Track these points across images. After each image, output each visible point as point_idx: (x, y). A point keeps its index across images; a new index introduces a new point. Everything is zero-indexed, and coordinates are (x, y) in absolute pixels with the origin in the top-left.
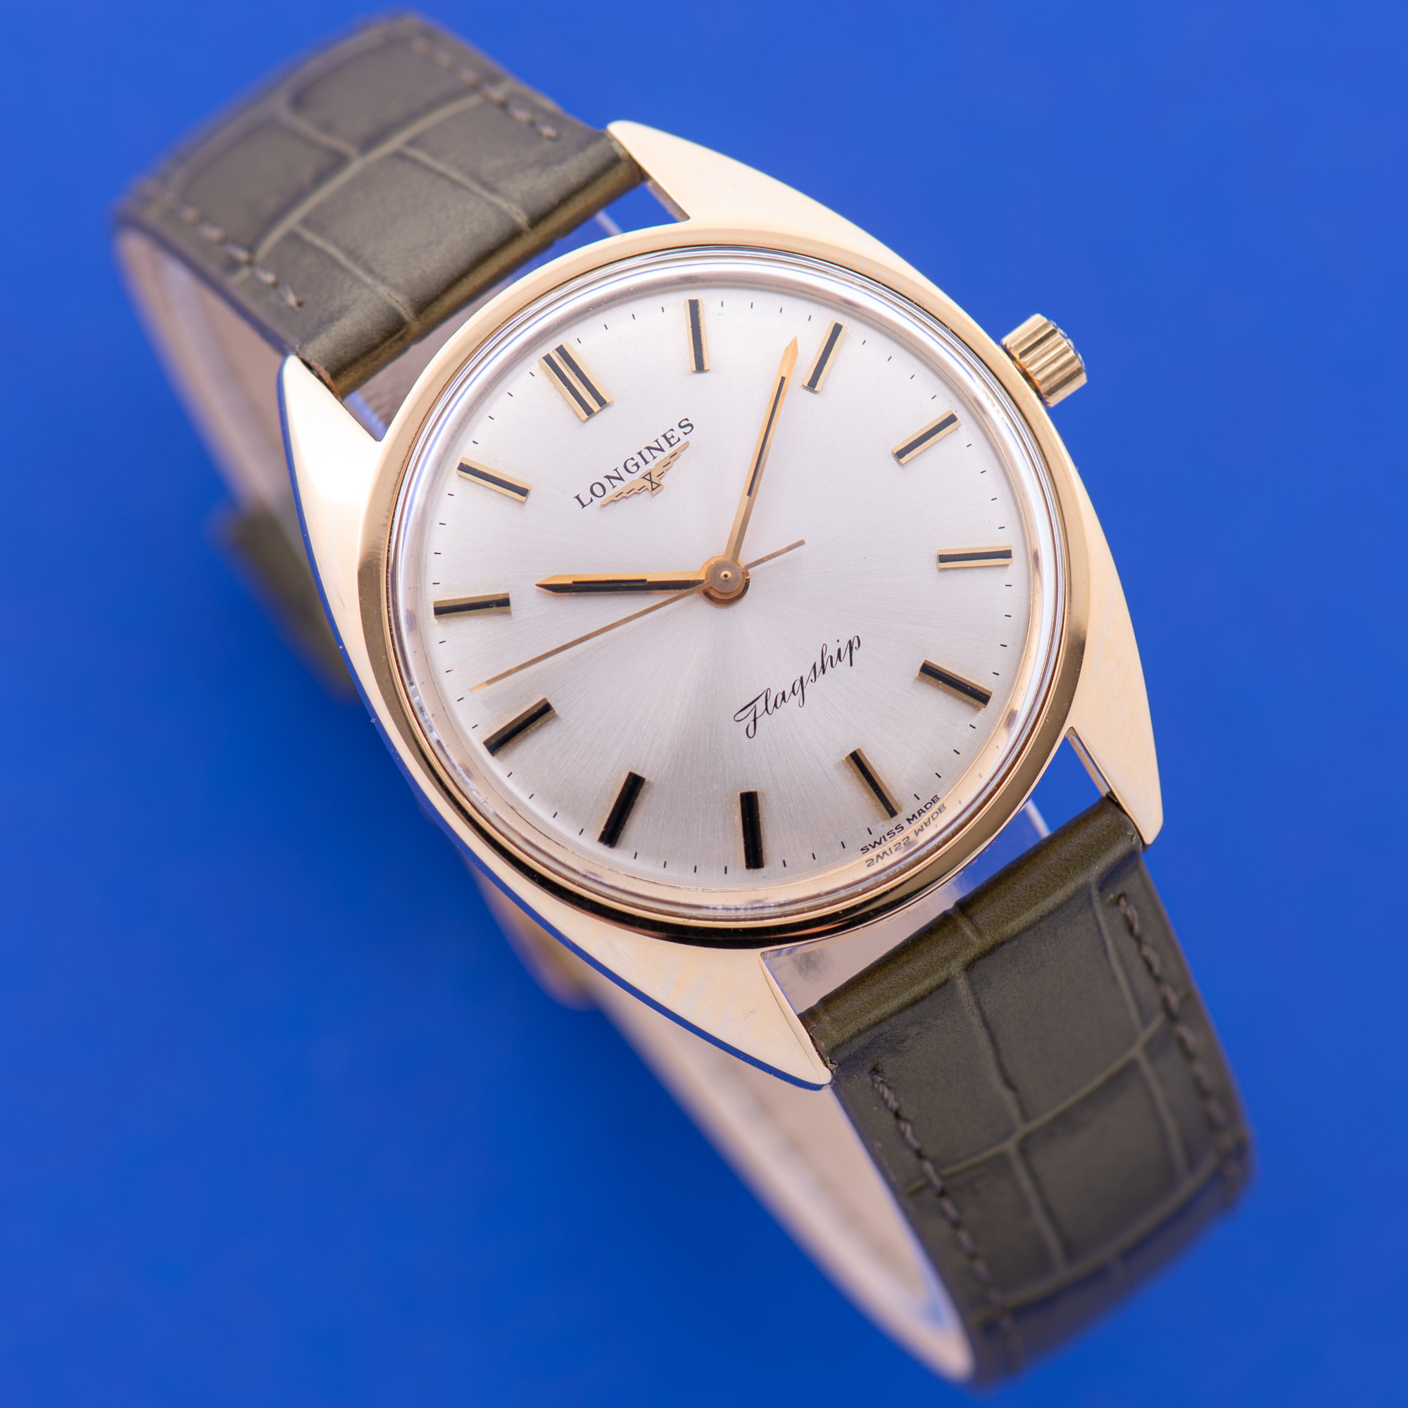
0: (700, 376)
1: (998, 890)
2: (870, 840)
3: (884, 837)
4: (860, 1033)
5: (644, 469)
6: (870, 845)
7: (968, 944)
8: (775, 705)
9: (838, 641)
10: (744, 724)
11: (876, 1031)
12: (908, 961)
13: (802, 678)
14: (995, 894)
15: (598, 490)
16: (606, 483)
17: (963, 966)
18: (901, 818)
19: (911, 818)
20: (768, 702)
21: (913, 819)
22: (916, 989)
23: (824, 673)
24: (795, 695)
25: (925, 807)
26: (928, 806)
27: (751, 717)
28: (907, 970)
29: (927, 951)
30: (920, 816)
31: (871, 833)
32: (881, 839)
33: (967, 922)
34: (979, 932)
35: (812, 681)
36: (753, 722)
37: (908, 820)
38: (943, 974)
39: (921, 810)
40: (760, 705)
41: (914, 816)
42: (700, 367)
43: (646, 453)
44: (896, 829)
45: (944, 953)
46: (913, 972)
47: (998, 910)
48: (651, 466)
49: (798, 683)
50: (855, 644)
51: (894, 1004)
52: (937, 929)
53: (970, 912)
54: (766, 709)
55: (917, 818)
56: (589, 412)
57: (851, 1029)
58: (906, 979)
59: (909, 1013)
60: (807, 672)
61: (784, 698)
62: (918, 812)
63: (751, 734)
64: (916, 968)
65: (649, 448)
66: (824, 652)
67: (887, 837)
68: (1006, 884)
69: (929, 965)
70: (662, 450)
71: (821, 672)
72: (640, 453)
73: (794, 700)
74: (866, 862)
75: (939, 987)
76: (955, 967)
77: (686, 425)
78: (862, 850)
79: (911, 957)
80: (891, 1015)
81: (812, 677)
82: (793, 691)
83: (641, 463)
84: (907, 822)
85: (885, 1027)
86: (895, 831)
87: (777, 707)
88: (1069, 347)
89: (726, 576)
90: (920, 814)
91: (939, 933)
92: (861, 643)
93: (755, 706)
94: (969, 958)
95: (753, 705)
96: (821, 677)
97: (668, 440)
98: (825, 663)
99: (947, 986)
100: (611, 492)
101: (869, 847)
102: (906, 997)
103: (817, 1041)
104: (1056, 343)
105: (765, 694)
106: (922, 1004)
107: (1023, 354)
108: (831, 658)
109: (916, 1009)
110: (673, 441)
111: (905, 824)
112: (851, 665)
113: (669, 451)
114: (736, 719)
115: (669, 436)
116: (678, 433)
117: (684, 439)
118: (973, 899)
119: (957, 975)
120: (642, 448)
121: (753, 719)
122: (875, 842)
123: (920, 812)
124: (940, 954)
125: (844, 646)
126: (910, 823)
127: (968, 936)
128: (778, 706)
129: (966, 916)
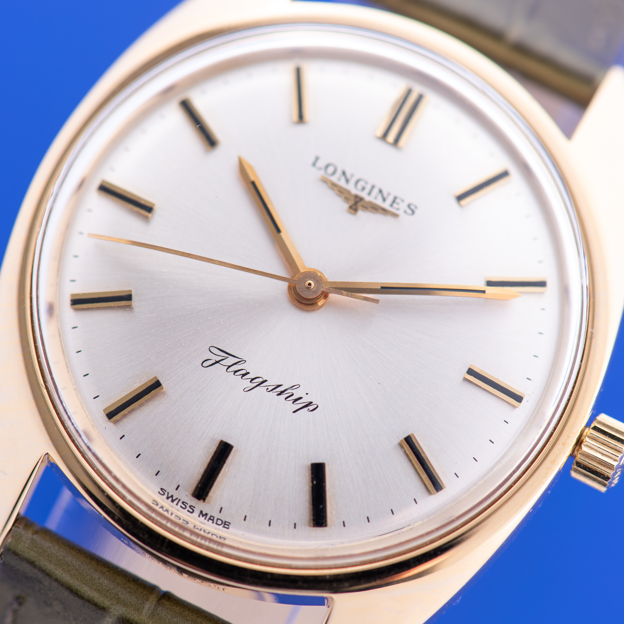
0: (454, 202)
1: (190, 614)
2: (171, 491)
3: (180, 500)
4: (32, 563)
5: (364, 194)
6: (168, 493)
7: (139, 610)
8: (236, 372)
9: (307, 394)
10: (210, 356)
11: (41, 576)
12: (104, 573)
13: (266, 381)
14: (186, 613)
15: (330, 170)
16: (339, 173)
17: (120, 615)
18: (199, 505)
19: (204, 513)
20: (235, 366)
21: (203, 516)
22: (85, 588)
23: (278, 395)
24: (251, 382)
25: (218, 519)
26: (219, 522)
27: (219, 358)
28: (96, 575)
29: (118, 583)
30: (208, 521)
31: (177, 489)
32: (177, 499)
33: (154, 602)
34: (152, 615)
35: (268, 389)
36: (214, 361)
37: (201, 512)
38: (106, 603)
39: (214, 517)
40: (230, 361)
41: (206, 515)
42: (460, 198)
43: (375, 191)
44: (190, 507)
45: (122, 596)
46: (97, 580)
47: (175, 620)
48: (367, 198)
49: (260, 380)
50: (311, 408)
51: (66, 578)
52: (139, 584)
53: (163, 601)
54: (229, 367)
55: (205, 519)
56: (385, 136)
57: (32, 555)
58: (88, 577)
59: (66, 593)
60: (272, 382)
61: (244, 375)
62: (211, 516)
63: (206, 364)
64: (101, 580)
65: (381, 191)
66: (293, 388)
67: (180, 504)
68: (198, 617)
69: (108, 589)
70: (384, 200)
71: (277, 393)
72: (373, 187)
73: (246, 383)
74: (154, 501)
75: (96, 605)
76: (118, 610)
77: (412, 210)
78: (162, 489)
79: (107, 573)
80: (56, 580)
81: (270, 388)
82: (253, 379)
83: (367, 190)
84: (199, 512)
85: (47, 582)
86: (188, 506)
87: (234, 374)
88: (618, 459)
89: (310, 284)
90: (210, 519)
91: (136, 586)
92: (314, 411)
93: (227, 357)
94: (128, 616)
95: (228, 356)
96: (274, 394)
97: (394, 201)
98: (286, 392)
99: (99, 611)
100: (334, 179)
101: (166, 493)
102: (75, 583)
103: (10, 535)
104: (617, 448)
105: (240, 360)
106: (77, 599)
107: (595, 428)
108: (292, 395)
109: (72, 597)
110: (395, 205)
111: (197, 513)
112: (294, 412)
113: (386, 205)
114: (211, 349)
115: (398, 200)
116: (403, 206)
117: (400, 212)
118: (175, 600)
119: (112, 614)
120: (378, 186)
121: (217, 360)
122: (172, 496)
123: (211, 519)
124: (120, 593)
125: (306, 400)
126: (199, 516)
127: (144, 607)
128: (236, 374)
129: (159, 600)
